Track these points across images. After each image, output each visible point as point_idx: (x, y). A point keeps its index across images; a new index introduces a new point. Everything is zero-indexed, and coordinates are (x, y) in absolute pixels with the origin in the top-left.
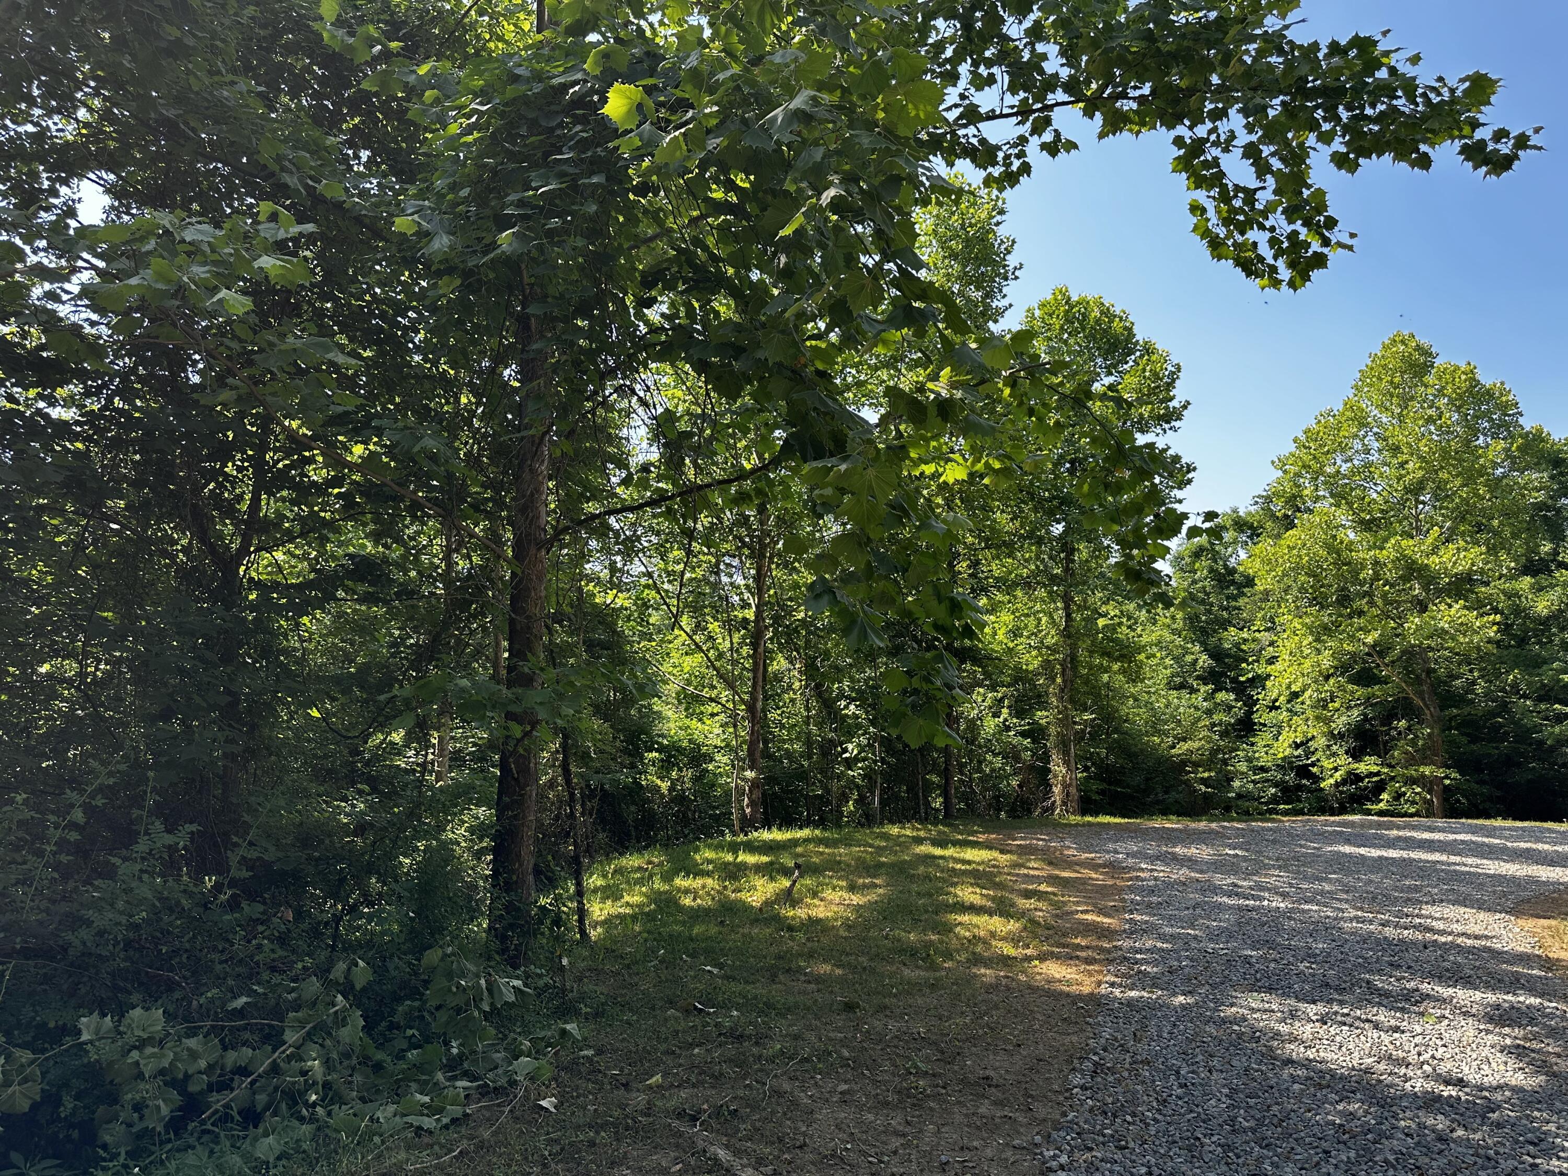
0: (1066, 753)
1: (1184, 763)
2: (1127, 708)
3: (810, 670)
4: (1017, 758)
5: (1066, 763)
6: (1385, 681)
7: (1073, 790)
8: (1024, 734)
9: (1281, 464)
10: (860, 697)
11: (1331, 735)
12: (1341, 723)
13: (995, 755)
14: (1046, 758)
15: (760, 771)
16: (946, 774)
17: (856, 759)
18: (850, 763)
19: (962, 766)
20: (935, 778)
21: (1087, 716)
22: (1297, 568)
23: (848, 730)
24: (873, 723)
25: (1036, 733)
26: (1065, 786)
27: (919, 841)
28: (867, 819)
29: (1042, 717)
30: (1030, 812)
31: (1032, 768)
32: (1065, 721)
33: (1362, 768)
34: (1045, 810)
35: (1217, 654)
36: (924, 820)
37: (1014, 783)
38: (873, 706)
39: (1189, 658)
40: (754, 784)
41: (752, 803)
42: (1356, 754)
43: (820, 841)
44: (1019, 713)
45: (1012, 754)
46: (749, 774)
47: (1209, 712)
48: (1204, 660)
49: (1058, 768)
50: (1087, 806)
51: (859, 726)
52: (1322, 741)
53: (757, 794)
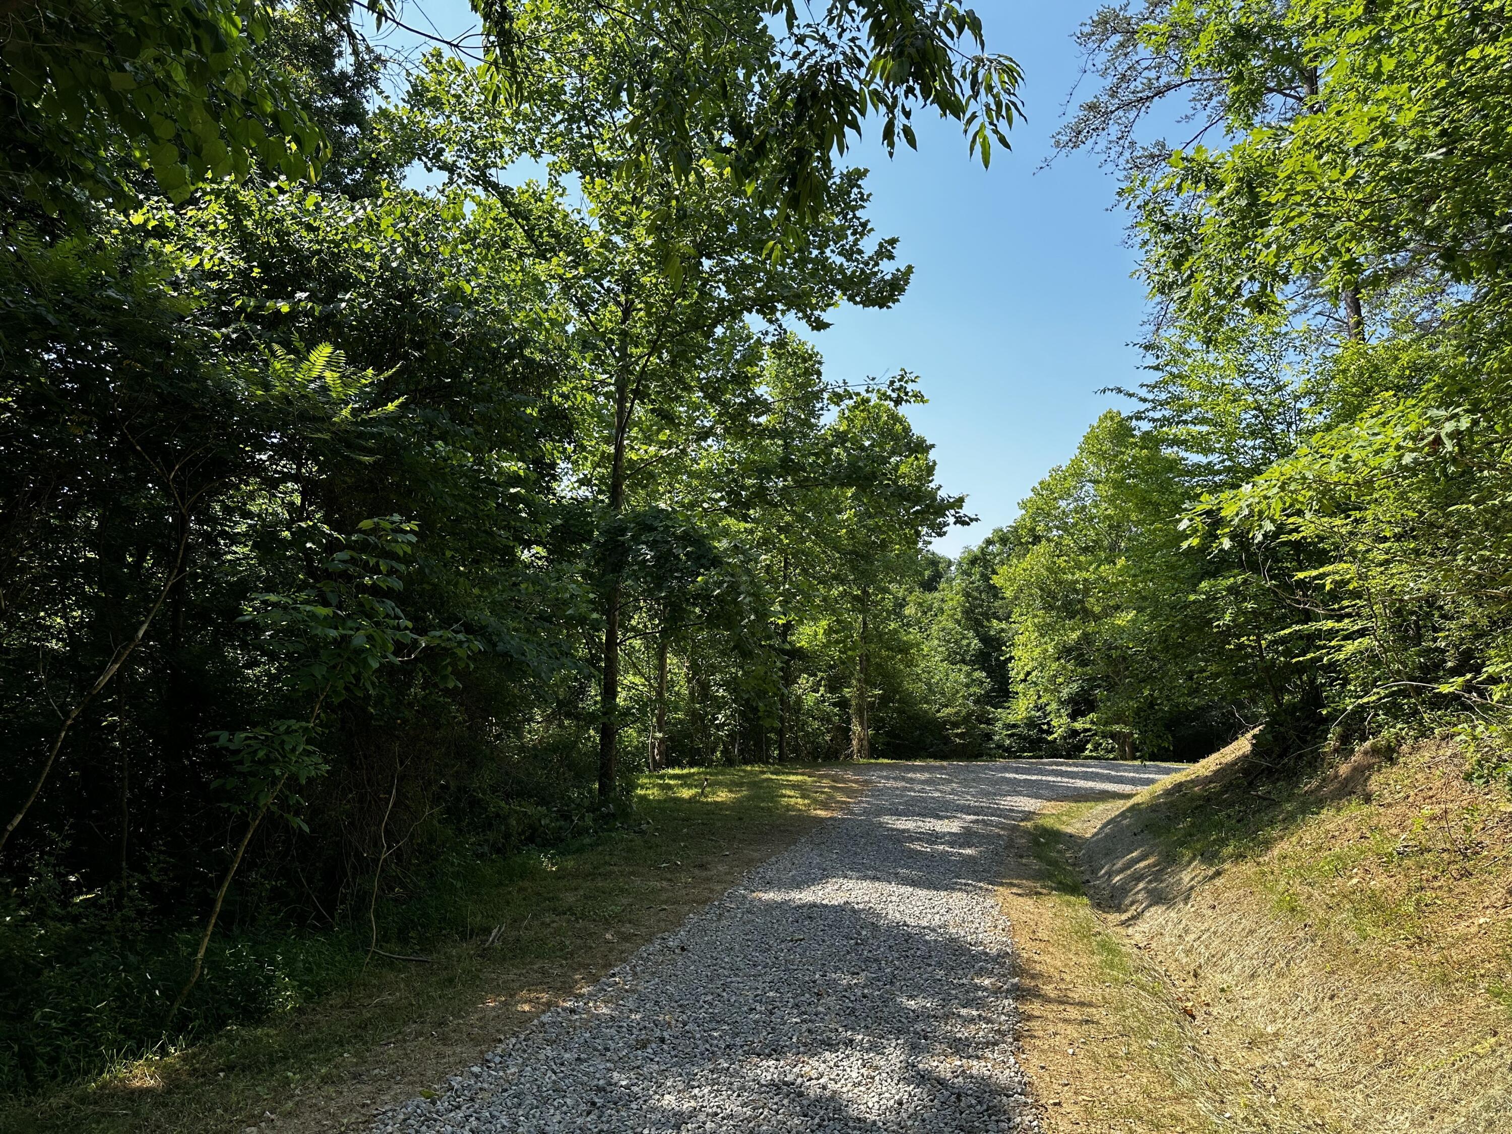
0: (861, 717)
1: (945, 723)
2: (908, 686)
3: (694, 667)
4: (829, 721)
5: (862, 724)
6: (1093, 662)
7: (865, 743)
8: (835, 705)
9: (1023, 505)
10: (726, 684)
11: (1061, 703)
12: (1065, 693)
13: (814, 719)
14: (849, 721)
15: (665, 733)
16: (780, 733)
17: (724, 724)
18: (720, 727)
19: (792, 727)
20: (772, 735)
21: (878, 692)
22: (1029, 585)
23: (720, 705)
24: (734, 701)
25: (843, 704)
26: (860, 740)
27: (764, 773)
28: (730, 762)
29: (847, 692)
30: (837, 758)
31: (839, 728)
32: (861, 696)
33: (1078, 725)
34: (847, 756)
35: (986, 639)
36: (766, 763)
37: (828, 738)
38: (735, 690)
39: (965, 642)
40: (662, 741)
41: (660, 753)
42: (1073, 717)
43: (706, 774)
44: (832, 689)
45: (826, 719)
46: (659, 735)
47: (967, 686)
48: (976, 643)
49: (856, 728)
50: (874, 752)
51: (726, 703)
52: (1054, 706)
53: (663, 747)
